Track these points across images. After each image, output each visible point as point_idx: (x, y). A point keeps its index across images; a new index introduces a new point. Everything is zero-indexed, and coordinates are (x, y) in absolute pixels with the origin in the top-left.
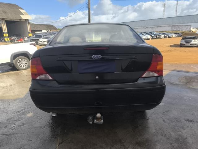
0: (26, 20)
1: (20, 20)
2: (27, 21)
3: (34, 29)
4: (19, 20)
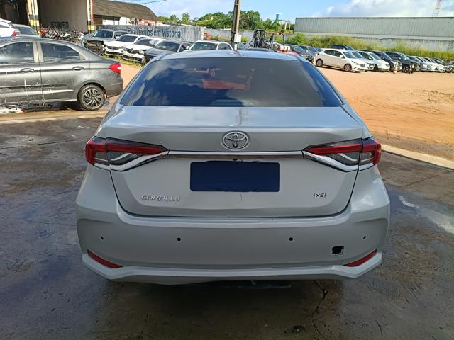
3: (101, 13)
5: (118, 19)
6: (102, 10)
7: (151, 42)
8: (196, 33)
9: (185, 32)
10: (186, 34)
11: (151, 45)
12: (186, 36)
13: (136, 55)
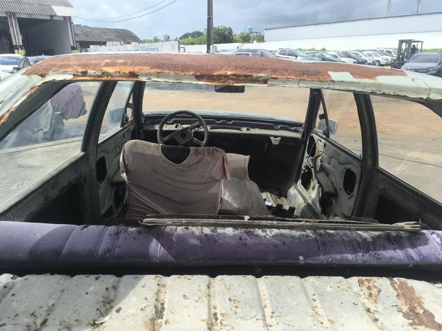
0: (64, 17)
1: (51, 16)
2: (67, 19)
3: (88, 40)
4: (49, 18)
5: (104, 43)
6: (88, 37)
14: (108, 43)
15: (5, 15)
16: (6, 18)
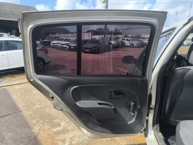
3: (49, 32)
7: (70, 40)
8: (89, 36)
9: (84, 36)
10: (85, 36)
11: (71, 41)
12: (85, 37)
13: (64, 46)
14: (57, 34)
15: (17, 20)
16: (18, 21)
